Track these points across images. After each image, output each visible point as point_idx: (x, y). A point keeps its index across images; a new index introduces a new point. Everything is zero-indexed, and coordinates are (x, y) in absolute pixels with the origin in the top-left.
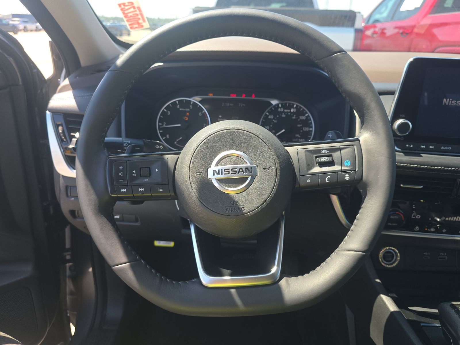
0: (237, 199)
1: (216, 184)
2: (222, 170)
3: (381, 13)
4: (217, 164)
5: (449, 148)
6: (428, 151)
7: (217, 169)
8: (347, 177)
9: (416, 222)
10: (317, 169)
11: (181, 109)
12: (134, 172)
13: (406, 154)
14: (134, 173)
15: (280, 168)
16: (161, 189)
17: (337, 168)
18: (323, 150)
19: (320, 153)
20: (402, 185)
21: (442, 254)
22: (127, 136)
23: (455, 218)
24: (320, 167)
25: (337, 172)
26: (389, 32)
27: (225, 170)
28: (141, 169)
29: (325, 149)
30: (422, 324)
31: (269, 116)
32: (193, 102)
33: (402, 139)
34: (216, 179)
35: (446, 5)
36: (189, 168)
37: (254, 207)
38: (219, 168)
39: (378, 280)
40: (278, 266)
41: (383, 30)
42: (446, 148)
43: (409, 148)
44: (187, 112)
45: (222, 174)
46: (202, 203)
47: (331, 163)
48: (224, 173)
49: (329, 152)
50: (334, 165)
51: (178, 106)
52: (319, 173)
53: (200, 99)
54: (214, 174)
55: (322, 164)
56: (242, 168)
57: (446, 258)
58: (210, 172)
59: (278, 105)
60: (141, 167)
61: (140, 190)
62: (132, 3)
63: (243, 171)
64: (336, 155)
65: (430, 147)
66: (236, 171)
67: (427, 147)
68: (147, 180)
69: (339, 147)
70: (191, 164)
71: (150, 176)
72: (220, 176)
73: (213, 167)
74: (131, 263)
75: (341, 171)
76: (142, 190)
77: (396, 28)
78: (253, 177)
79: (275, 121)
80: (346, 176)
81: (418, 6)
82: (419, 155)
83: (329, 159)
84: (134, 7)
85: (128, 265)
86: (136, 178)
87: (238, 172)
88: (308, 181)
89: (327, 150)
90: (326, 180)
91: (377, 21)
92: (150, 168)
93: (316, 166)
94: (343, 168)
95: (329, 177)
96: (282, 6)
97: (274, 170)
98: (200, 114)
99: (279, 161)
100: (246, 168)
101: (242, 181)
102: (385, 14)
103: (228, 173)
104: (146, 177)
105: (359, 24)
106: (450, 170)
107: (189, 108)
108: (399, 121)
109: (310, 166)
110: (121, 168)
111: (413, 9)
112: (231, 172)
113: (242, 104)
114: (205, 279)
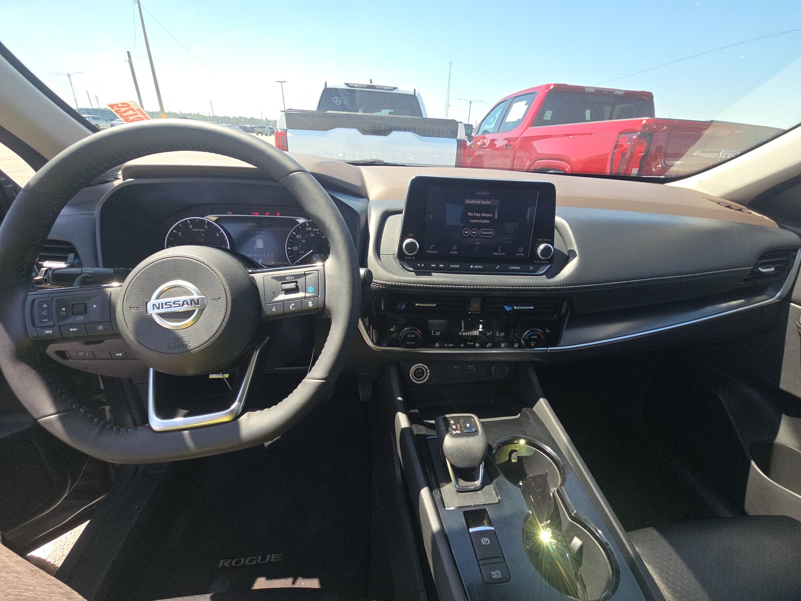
0: (182, 335)
1: (158, 320)
2: (162, 304)
3: (490, 124)
4: (158, 298)
5: (458, 266)
6: (438, 270)
7: (157, 302)
8: (310, 304)
9: (437, 339)
10: (282, 297)
11: (193, 230)
12: (64, 309)
13: (418, 274)
14: (63, 311)
15: (232, 298)
16: (101, 328)
17: (301, 295)
18: (288, 276)
19: (285, 279)
20: (416, 305)
21: (470, 366)
22: (106, 265)
23: (469, 333)
24: (285, 294)
25: (301, 298)
26: (500, 143)
27: (166, 304)
28: (74, 306)
29: (290, 276)
30: (428, 438)
31: (296, 235)
32: (208, 221)
33: (414, 258)
34: (156, 314)
35: (545, 118)
36: (123, 302)
37: (200, 342)
38: (160, 301)
39: (399, 398)
40: (240, 401)
41: (493, 141)
42: (455, 266)
43: (420, 268)
44: (202, 232)
45: (162, 308)
46: (139, 342)
47: (296, 290)
48: (164, 306)
49: (294, 279)
50: (298, 292)
51: (191, 227)
52: (283, 301)
53: (215, 219)
54: (154, 309)
55: (288, 291)
56: (186, 301)
57: (474, 369)
58: (150, 305)
59: (304, 223)
60: (72, 304)
61: (71, 330)
62: (128, 105)
63: (187, 303)
64: (301, 281)
65: (440, 266)
66: (179, 304)
67: (437, 265)
68: (81, 318)
69: (303, 273)
70: (125, 299)
71: (86, 313)
72: (161, 311)
73: (153, 300)
74: (60, 414)
75: (305, 298)
76: (74, 329)
77: (505, 139)
78: (201, 311)
79: (304, 241)
80: (309, 302)
81: (521, 117)
82: (429, 274)
83: (293, 285)
84: (133, 110)
85: (56, 417)
86: (66, 317)
87: (181, 305)
88: (273, 310)
89: (292, 276)
90: (291, 308)
91: (486, 132)
92: (86, 304)
93: (282, 294)
94: (307, 295)
95: (293, 304)
96: (390, 113)
97: (225, 301)
98: (217, 235)
99: (230, 290)
100: (191, 301)
101: (187, 314)
102: (492, 126)
103: (169, 306)
104: (80, 314)
105: (461, 134)
106: (454, 288)
107: (204, 228)
108: (408, 241)
109: (275, 294)
110: (45, 306)
111: (516, 120)
112: (173, 305)
113: (266, 223)
114: (157, 423)
